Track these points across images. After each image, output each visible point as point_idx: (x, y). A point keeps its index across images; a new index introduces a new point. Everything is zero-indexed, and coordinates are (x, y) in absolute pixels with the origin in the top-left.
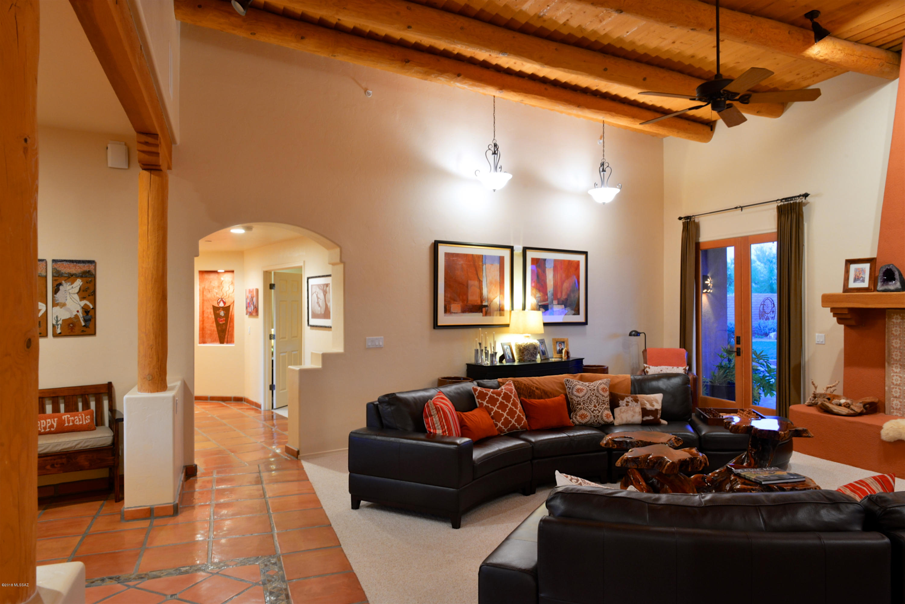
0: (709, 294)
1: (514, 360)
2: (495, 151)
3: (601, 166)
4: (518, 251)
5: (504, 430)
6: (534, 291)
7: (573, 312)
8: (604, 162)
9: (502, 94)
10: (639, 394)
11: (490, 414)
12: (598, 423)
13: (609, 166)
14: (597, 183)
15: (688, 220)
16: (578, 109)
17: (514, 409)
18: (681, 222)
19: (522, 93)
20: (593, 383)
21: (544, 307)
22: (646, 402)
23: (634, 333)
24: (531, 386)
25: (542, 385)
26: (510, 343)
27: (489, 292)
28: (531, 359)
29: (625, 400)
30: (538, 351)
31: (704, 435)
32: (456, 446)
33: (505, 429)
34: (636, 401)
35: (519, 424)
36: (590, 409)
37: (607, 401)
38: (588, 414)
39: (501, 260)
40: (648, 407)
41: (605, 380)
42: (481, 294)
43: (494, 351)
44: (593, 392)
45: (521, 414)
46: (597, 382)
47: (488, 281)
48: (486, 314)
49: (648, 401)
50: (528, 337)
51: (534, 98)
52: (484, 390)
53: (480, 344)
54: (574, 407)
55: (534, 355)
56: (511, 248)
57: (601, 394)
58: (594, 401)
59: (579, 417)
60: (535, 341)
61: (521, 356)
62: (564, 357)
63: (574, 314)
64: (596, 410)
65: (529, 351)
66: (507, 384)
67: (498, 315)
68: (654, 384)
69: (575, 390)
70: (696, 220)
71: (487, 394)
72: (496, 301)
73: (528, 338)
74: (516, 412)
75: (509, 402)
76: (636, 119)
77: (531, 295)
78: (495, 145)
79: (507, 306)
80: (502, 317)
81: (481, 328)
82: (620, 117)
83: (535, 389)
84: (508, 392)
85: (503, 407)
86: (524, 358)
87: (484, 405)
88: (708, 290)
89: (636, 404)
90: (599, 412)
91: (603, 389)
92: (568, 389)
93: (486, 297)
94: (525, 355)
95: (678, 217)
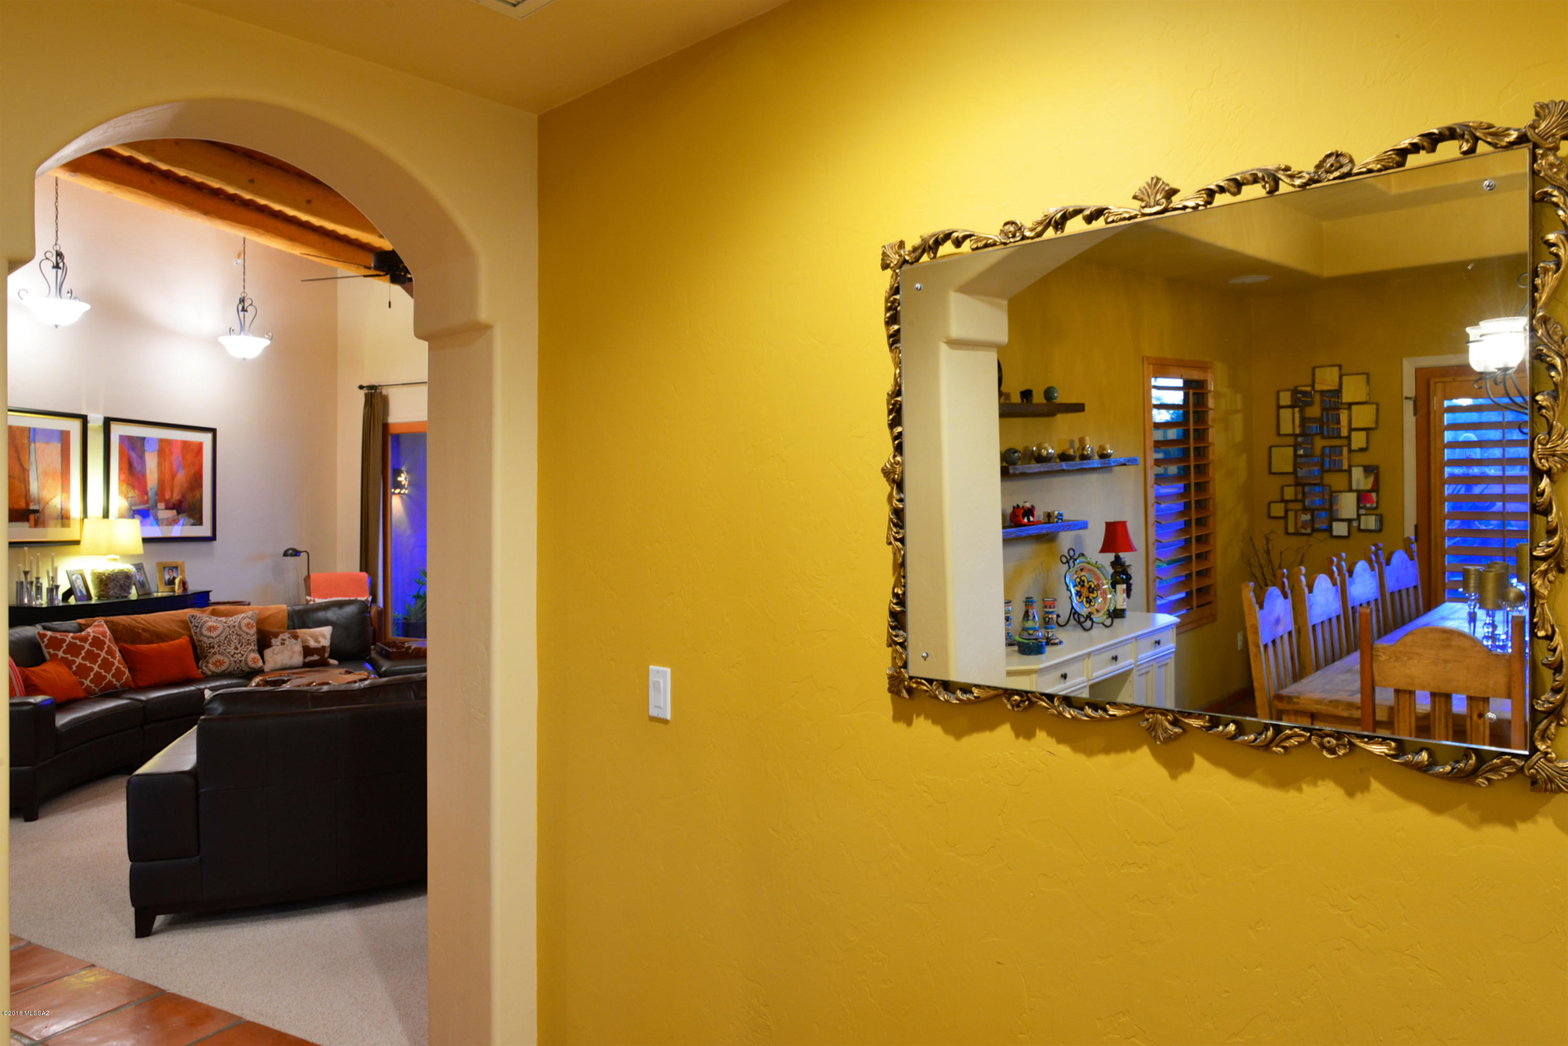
0: (404, 496)
1: (90, 598)
2: (58, 264)
3: (240, 303)
4: (95, 422)
5: (94, 690)
6: (124, 488)
7: (192, 521)
8: (244, 298)
9: (74, 178)
10: (300, 628)
11: (71, 668)
12: (241, 670)
13: (253, 304)
14: (233, 328)
15: (373, 391)
16: (205, 217)
17: (111, 659)
18: (362, 393)
19: (109, 183)
20: (233, 618)
21: (142, 513)
22: (309, 638)
23: (291, 552)
24: (135, 628)
25: (152, 625)
26: (82, 570)
27: (41, 488)
28: (120, 594)
29: (280, 638)
30: (133, 582)
31: (385, 671)
32: (32, 707)
33: (96, 688)
34: (296, 637)
35: (118, 681)
36: (229, 653)
37: (254, 641)
38: (226, 660)
39: (64, 437)
40: (312, 644)
41: (251, 612)
42: (27, 491)
43: (54, 584)
44: (232, 630)
45: (121, 666)
46: (239, 616)
47: (40, 470)
48: (37, 524)
49: (311, 637)
50: (115, 560)
51: (131, 192)
52: (58, 635)
53: (26, 573)
54: (204, 652)
55: (127, 589)
56: (84, 419)
57: (244, 632)
58: (235, 641)
59: (212, 664)
60: (128, 567)
61: (103, 591)
62: (178, 589)
63: (193, 525)
64: (237, 654)
65: (118, 582)
66: (95, 626)
67: (59, 525)
68: (321, 615)
69: (205, 629)
70: (384, 392)
71: (64, 641)
72: (56, 502)
73: (114, 562)
74: (113, 664)
75: (102, 650)
76: (296, 243)
77: (119, 494)
78: (59, 255)
79: (75, 510)
80: (65, 530)
81: (28, 547)
82: (272, 236)
83: (140, 631)
84: (100, 636)
85: (92, 657)
86: (107, 593)
87: (59, 657)
88: (401, 489)
89: (295, 641)
90: (243, 655)
91: (248, 625)
92: (195, 628)
93: (37, 496)
94: (109, 588)
95: (358, 385)
